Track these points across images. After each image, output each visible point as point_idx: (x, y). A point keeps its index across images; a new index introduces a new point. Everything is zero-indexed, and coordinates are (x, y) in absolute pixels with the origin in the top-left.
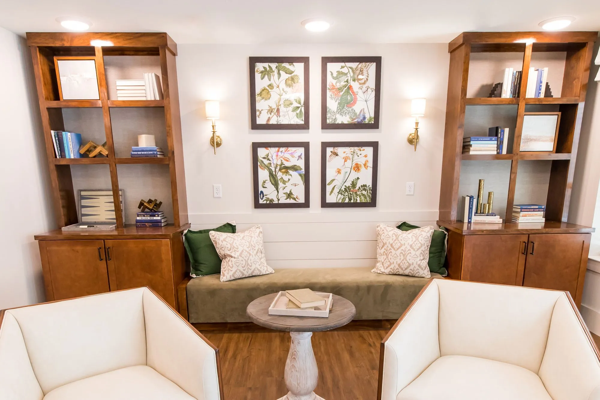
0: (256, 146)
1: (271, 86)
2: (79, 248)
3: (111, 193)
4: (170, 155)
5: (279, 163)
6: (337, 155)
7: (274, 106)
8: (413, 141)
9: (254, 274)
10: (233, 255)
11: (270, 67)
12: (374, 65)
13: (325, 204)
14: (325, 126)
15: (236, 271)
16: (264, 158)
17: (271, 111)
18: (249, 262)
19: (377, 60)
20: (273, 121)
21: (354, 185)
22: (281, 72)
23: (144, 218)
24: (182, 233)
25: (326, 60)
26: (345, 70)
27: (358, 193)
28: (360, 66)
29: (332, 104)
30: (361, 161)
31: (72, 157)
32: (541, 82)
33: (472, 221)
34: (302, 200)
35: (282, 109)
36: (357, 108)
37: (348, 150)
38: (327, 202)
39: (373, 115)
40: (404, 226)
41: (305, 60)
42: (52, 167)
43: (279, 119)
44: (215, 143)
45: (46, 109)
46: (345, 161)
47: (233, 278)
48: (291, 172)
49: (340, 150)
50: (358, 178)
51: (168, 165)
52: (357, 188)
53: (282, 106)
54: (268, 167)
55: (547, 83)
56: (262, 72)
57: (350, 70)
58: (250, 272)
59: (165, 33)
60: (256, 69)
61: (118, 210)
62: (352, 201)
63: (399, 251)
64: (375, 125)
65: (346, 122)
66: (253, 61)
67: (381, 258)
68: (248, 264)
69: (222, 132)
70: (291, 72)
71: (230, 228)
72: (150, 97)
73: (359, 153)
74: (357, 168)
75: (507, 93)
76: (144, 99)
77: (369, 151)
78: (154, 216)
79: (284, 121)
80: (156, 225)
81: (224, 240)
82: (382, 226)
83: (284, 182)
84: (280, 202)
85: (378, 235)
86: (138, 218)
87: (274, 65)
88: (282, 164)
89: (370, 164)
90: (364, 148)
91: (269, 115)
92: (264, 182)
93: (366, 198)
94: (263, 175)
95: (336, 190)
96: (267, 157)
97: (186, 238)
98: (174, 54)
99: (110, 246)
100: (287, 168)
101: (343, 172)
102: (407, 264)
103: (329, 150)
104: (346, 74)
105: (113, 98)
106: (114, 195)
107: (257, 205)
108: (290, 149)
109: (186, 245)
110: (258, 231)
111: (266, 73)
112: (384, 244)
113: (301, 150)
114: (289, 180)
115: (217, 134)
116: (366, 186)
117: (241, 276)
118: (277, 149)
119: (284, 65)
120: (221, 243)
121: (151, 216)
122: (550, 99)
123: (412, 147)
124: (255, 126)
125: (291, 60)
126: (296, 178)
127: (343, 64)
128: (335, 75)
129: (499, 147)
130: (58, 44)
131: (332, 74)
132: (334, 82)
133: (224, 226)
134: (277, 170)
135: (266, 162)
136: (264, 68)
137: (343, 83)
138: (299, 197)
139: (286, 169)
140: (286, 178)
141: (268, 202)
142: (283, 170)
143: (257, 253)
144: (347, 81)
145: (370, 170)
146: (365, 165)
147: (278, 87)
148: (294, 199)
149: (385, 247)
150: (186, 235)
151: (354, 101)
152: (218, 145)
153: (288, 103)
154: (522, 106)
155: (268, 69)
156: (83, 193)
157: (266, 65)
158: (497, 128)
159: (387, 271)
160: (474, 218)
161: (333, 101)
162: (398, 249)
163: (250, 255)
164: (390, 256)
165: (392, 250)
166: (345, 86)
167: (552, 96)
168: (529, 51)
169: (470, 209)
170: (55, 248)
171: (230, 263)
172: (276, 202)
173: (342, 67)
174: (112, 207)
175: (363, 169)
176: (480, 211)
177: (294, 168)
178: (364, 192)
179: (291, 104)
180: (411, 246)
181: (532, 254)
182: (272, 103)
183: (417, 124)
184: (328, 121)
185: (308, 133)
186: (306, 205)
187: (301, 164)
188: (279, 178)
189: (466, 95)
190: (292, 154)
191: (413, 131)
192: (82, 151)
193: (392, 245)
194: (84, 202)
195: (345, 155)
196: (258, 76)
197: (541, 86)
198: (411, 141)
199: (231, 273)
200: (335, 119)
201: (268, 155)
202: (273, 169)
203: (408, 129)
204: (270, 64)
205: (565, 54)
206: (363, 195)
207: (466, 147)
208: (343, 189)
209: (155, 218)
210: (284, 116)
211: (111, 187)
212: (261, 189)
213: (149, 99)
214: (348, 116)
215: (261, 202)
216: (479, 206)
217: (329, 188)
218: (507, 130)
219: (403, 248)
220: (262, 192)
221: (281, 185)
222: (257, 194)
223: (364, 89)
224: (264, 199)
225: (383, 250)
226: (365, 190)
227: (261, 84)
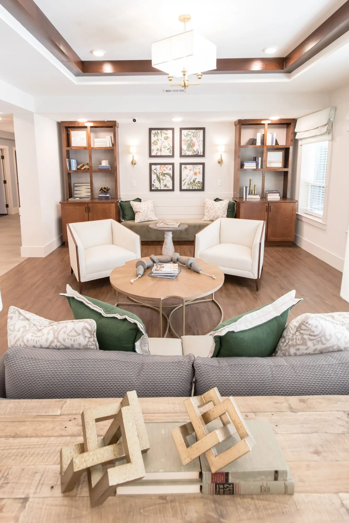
0: (151, 165)
1: (158, 140)
2: (78, 207)
3: (90, 184)
4: (115, 169)
6: (187, 168)
7: (159, 148)
8: (220, 162)
9: (149, 220)
10: (140, 211)
11: (157, 132)
12: (202, 131)
13: (181, 190)
14: (181, 156)
15: (142, 218)
16: (154, 170)
17: (158, 150)
18: (147, 214)
19: (204, 129)
20: (159, 154)
21: (194, 181)
22: (162, 134)
23: (102, 195)
24: (118, 202)
25: (181, 129)
26: (190, 133)
27: (196, 185)
28: (196, 131)
29: (184, 147)
30: (197, 171)
31: (74, 170)
33: (247, 198)
34: (171, 188)
35: (163, 149)
36: (195, 148)
37: (191, 166)
38: (182, 189)
39: (202, 152)
40: (217, 200)
41: (173, 129)
42: (65, 174)
43: (161, 153)
44: (133, 163)
45: (64, 152)
46: (190, 171)
47: (140, 221)
48: (166, 175)
49: (188, 166)
50: (196, 179)
51: (114, 173)
52: (196, 183)
53: (163, 148)
54: (156, 173)
55: (276, 139)
56: (154, 134)
57: (192, 133)
58: (148, 219)
59: (116, 121)
60: (152, 133)
61: (92, 191)
62: (193, 189)
63: (214, 210)
64: (203, 156)
65: (190, 154)
66: (151, 130)
67: (206, 214)
68: (147, 215)
69: (136, 159)
70: (166, 134)
71: (139, 200)
72: (108, 146)
73: (196, 167)
74: (196, 174)
75: (259, 143)
76: (105, 146)
77: (201, 166)
78: (107, 194)
79: (163, 154)
80: (107, 198)
81: (137, 205)
82: (207, 199)
83: (163, 180)
84: (161, 189)
85: (205, 204)
86: (100, 195)
87: (159, 131)
88: (162, 172)
89: (201, 172)
90: (198, 165)
91: (157, 152)
92: (154, 180)
94: (154, 177)
95: (186, 184)
96: (156, 169)
97: (120, 204)
98: (118, 127)
99: (90, 206)
100: (164, 174)
101: (189, 176)
102: (217, 216)
103: (183, 166)
104: (190, 135)
105: (92, 146)
106: (91, 185)
107: (151, 190)
108: (166, 166)
109: (120, 207)
110: (151, 201)
111: (155, 134)
112: (207, 208)
113: (171, 166)
115: (134, 159)
116: (199, 182)
117: (144, 221)
118: (160, 166)
119: (164, 131)
120: (135, 206)
121: (105, 194)
122: (278, 146)
123: (220, 165)
124: (151, 156)
125: (167, 129)
126: (168, 179)
127: (189, 130)
128: (185, 135)
129: (257, 165)
130: (73, 125)
132: (185, 138)
133: (136, 199)
134: (160, 175)
136: (155, 132)
137: (189, 138)
138: (169, 186)
140: (164, 178)
141: (156, 189)
142: (163, 175)
143: (151, 210)
144: (191, 137)
145: (201, 175)
146: (199, 173)
147: (161, 140)
148: (168, 187)
149: (208, 209)
150: (120, 203)
151: (194, 145)
152: (135, 164)
153: (165, 147)
154: (265, 149)
155: (157, 133)
156: (76, 184)
157: (156, 131)
158: (256, 157)
159: (208, 219)
160: (248, 196)
161: (185, 146)
162: (213, 209)
163: (148, 211)
164: (210, 213)
165: (211, 210)
166: (190, 139)
167: (278, 144)
168: (266, 126)
169: (246, 192)
170: (67, 207)
171: (139, 215)
172: (159, 189)
173: (189, 132)
174: (90, 190)
175: (198, 174)
176: (251, 193)
177: (168, 174)
178: (199, 184)
179: (167, 147)
180: (219, 208)
181: (270, 211)
182: (158, 146)
183: (221, 155)
184: (183, 154)
185: (174, 159)
186: (173, 190)
187: (171, 172)
188: (161, 178)
189: (240, 144)
190: (167, 168)
191: (220, 158)
192: (78, 167)
193: (210, 208)
194: (76, 188)
195: (190, 168)
196: (152, 136)
197: (273, 140)
198: (219, 162)
199: (140, 219)
200: (186, 153)
201: (156, 168)
202: (158, 175)
203: (217, 158)
204: (158, 131)
205: (286, 126)
206: (198, 186)
207: (242, 166)
208: (189, 183)
209: (107, 195)
210: (164, 152)
211: (90, 182)
212: (153, 183)
213: (107, 146)
214: (191, 152)
215: (153, 188)
216: (251, 191)
217: (183, 183)
218: (260, 158)
219: (215, 209)
220: (153, 184)
221: (162, 181)
222: (151, 185)
223: (198, 140)
224: (154, 187)
225: (206, 210)
226: (199, 183)
227: (153, 139)
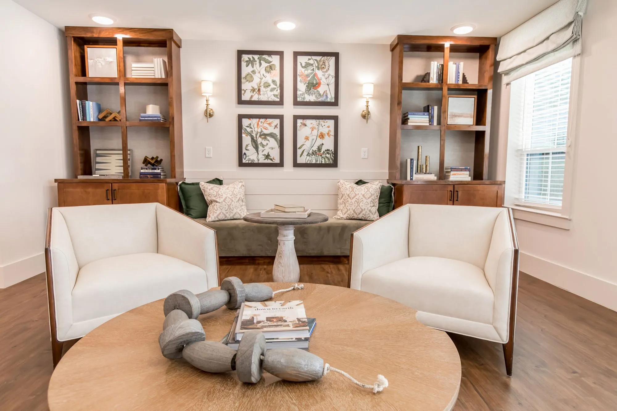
0: (241, 117)
1: (254, 72)
2: (90, 190)
3: (121, 152)
4: (170, 120)
5: (259, 130)
6: (306, 125)
7: (256, 87)
8: (366, 116)
9: (235, 217)
10: (218, 200)
11: (253, 58)
12: (333, 59)
13: (296, 165)
14: (296, 103)
15: (220, 213)
16: (247, 127)
17: (253, 90)
18: (231, 207)
19: (336, 55)
20: (255, 98)
21: (319, 149)
22: (261, 61)
23: (146, 171)
24: (177, 183)
25: (296, 54)
26: (311, 62)
27: (323, 156)
28: (323, 59)
29: (302, 87)
30: (325, 130)
31: (92, 120)
32: (459, 73)
33: (414, 179)
34: (277, 161)
35: (262, 89)
36: (321, 90)
37: (314, 121)
38: (298, 162)
39: (333, 96)
40: (360, 182)
41: (281, 54)
42: (75, 128)
43: (260, 97)
44: (209, 114)
45: (74, 83)
46: (312, 130)
47: (217, 219)
48: (268, 138)
49: (308, 122)
50: (323, 144)
51: (169, 127)
52: (322, 152)
53: (262, 87)
54: (250, 134)
55: (463, 74)
56: (247, 61)
57: (315, 62)
58: (232, 215)
59: (172, 30)
60: (242, 59)
61: (125, 165)
62: (318, 162)
63: (355, 199)
64: (335, 103)
65: (312, 100)
66: (240, 53)
67: (341, 207)
68: (230, 209)
69: (214, 104)
70: (270, 62)
71: (218, 182)
72: (158, 76)
73: (323, 124)
74: (322, 136)
75: (434, 80)
76: (153, 77)
77: (331, 123)
78: (155, 169)
79: (263, 98)
80: (156, 175)
81: (212, 189)
82: (342, 181)
83: (263, 146)
84: (259, 162)
85: (339, 188)
86: (142, 171)
87: (256, 57)
88: (262, 131)
89: (332, 133)
90: (327, 120)
91: (252, 94)
92: (247, 146)
93: (329, 160)
94: (246, 140)
95: (305, 153)
96: (249, 126)
97: (180, 188)
98: (179, 47)
99: (116, 188)
100: (266, 135)
101: (310, 139)
102: (360, 210)
103: (299, 121)
104: (312, 65)
105: (128, 76)
106: (123, 154)
107: (241, 164)
108: (268, 120)
109: (180, 194)
110: (241, 184)
111: (249, 62)
112: (343, 195)
113: (277, 121)
114: (267, 144)
115: (210, 107)
116: (329, 150)
117: (224, 218)
118: (258, 120)
119: (264, 56)
120: (208, 191)
121: (153, 169)
122: (466, 85)
123: (365, 121)
124: (241, 102)
125: (270, 53)
126: (273, 143)
127: (310, 57)
128: (303, 65)
129: (431, 120)
130: (89, 35)
131: (301, 64)
132: (303, 70)
133: (214, 180)
134: (258, 136)
135: (249, 130)
136: (249, 58)
137: (310, 71)
138: (275, 158)
139: (264, 136)
140: (264, 143)
141: (250, 162)
142: (263, 137)
143: (239, 200)
144: (313, 70)
145: (332, 138)
146: (328, 134)
147: (259, 72)
148: (271, 160)
149: (344, 198)
150: (180, 185)
151: (318, 84)
152: (211, 116)
153: (267, 85)
154: (445, 89)
155: (252, 59)
156: (98, 152)
157: (250, 56)
158: (428, 106)
159: (345, 216)
160: (415, 176)
161: (303, 84)
162: (353, 198)
163: (232, 201)
164: (347, 204)
165: (349, 200)
166: (312, 73)
167: (468, 83)
168: (447, 51)
169: (412, 168)
170: (70, 190)
171: (215, 207)
172: (256, 162)
173: (309, 59)
174: (121, 163)
175: (326, 137)
176: (420, 170)
177: (272, 135)
178: (327, 155)
179: (269, 86)
180: (363, 195)
181: (457, 200)
182: (254, 84)
183: (368, 102)
184: (299, 99)
185: (283, 108)
186: (281, 164)
187: (277, 132)
188: (259, 142)
189: (402, 80)
190: (270, 124)
191: (365, 108)
192: (101, 116)
193: (348, 195)
194: (99, 159)
195: (312, 126)
196: (244, 64)
197: (459, 75)
198: (364, 117)
199: (215, 215)
200: (304, 98)
201: (250, 125)
202: (255, 136)
203: (361, 106)
204: (253, 56)
205: (478, 54)
206: (327, 157)
207: (405, 121)
208: (311, 152)
209: (156, 171)
210: (264, 94)
211: (121, 147)
212: (244, 151)
213: (157, 77)
214: (314, 96)
215: (244, 161)
216: (419, 167)
217: (299, 152)
218: (436, 108)
219: (357, 197)
220: (245, 154)
221: (260, 148)
222: (241, 155)
223: (326, 76)
224: (247, 159)
225: (342, 200)
226: (328, 153)
227: (246, 70)
